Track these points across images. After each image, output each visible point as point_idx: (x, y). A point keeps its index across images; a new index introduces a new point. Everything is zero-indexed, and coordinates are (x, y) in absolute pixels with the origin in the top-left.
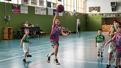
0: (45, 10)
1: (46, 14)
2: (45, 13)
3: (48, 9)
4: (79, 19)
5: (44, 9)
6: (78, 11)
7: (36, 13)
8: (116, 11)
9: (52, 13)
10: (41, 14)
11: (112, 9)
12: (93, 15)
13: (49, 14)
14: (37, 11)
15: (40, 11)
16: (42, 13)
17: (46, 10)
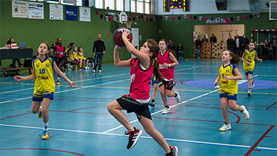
0: (39, 8)
1: (43, 18)
2: (39, 15)
3: (49, 3)
4: (138, 29)
5: (38, 6)
6: (136, 10)
7: (14, 15)
8: (226, 10)
9: (62, 14)
10: (30, 17)
11: (217, 4)
12: (173, 19)
13: (51, 16)
14: (19, 9)
15: (27, 9)
16: (33, 15)
17: (42, 8)
